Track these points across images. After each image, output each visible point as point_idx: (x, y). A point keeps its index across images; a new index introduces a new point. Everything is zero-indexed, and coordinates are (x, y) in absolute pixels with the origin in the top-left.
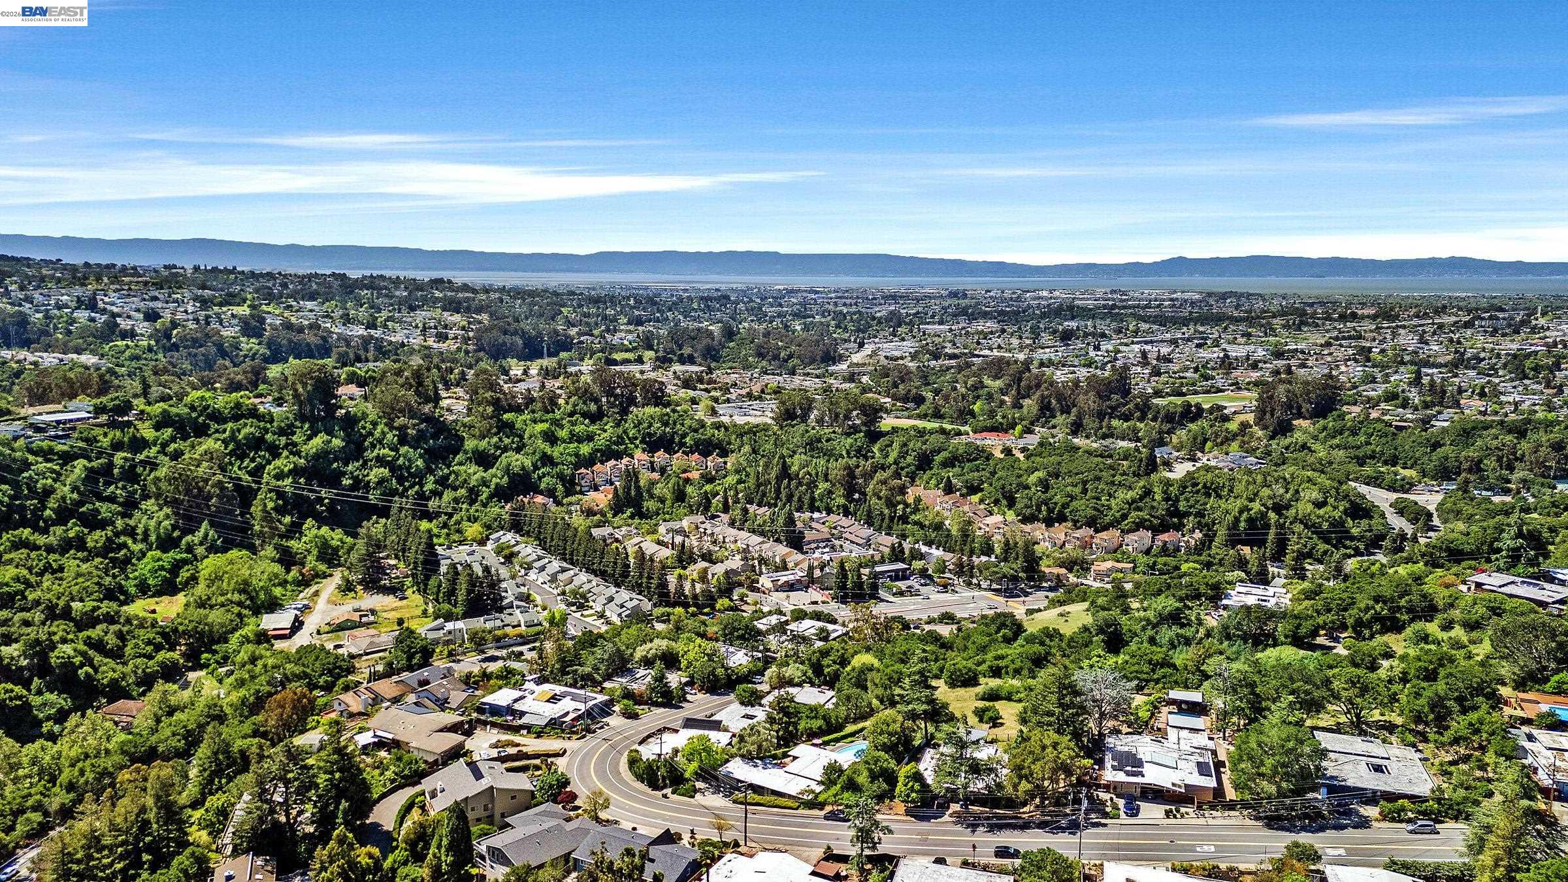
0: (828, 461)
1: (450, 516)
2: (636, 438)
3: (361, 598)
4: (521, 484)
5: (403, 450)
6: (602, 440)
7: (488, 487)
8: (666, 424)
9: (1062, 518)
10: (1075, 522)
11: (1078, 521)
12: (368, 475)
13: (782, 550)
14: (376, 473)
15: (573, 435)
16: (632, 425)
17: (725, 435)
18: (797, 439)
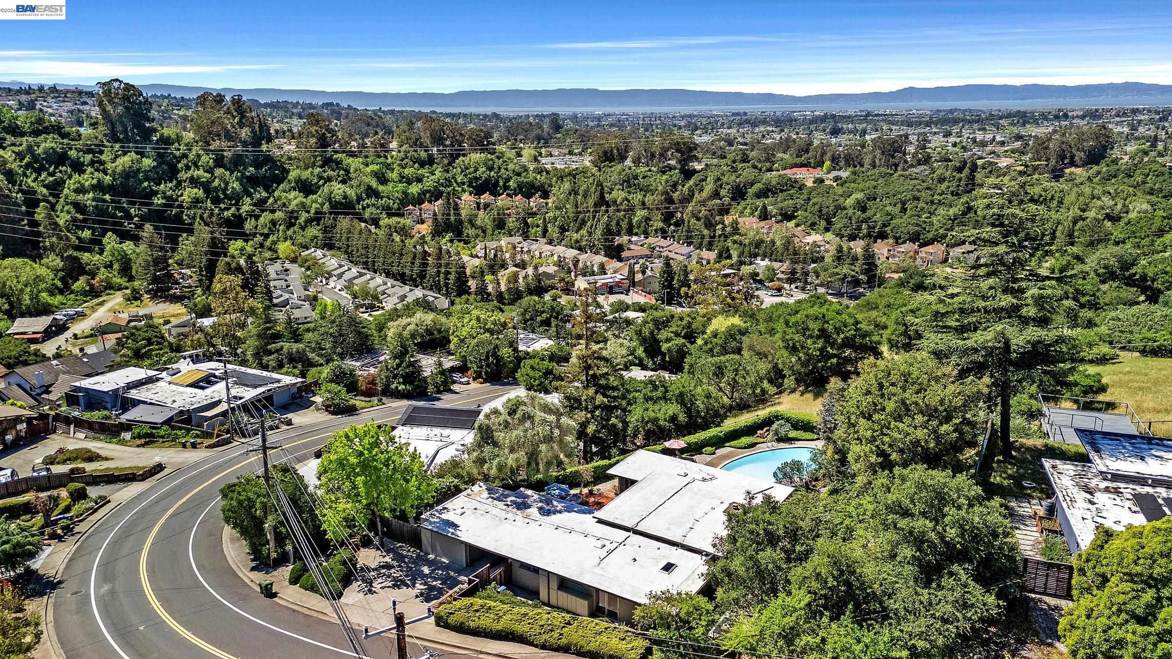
0: (645, 196)
1: (267, 236)
2: (463, 184)
3: (146, 305)
4: (344, 207)
5: (219, 171)
6: (429, 183)
7: (308, 212)
8: (491, 169)
9: (883, 236)
10: (897, 240)
11: (900, 238)
12: (182, 195)
13: (600, 258)
14: (188, 194)
15: (403, 177)
16: (459, 170)
17: (546, 178)
18: (615, 177)
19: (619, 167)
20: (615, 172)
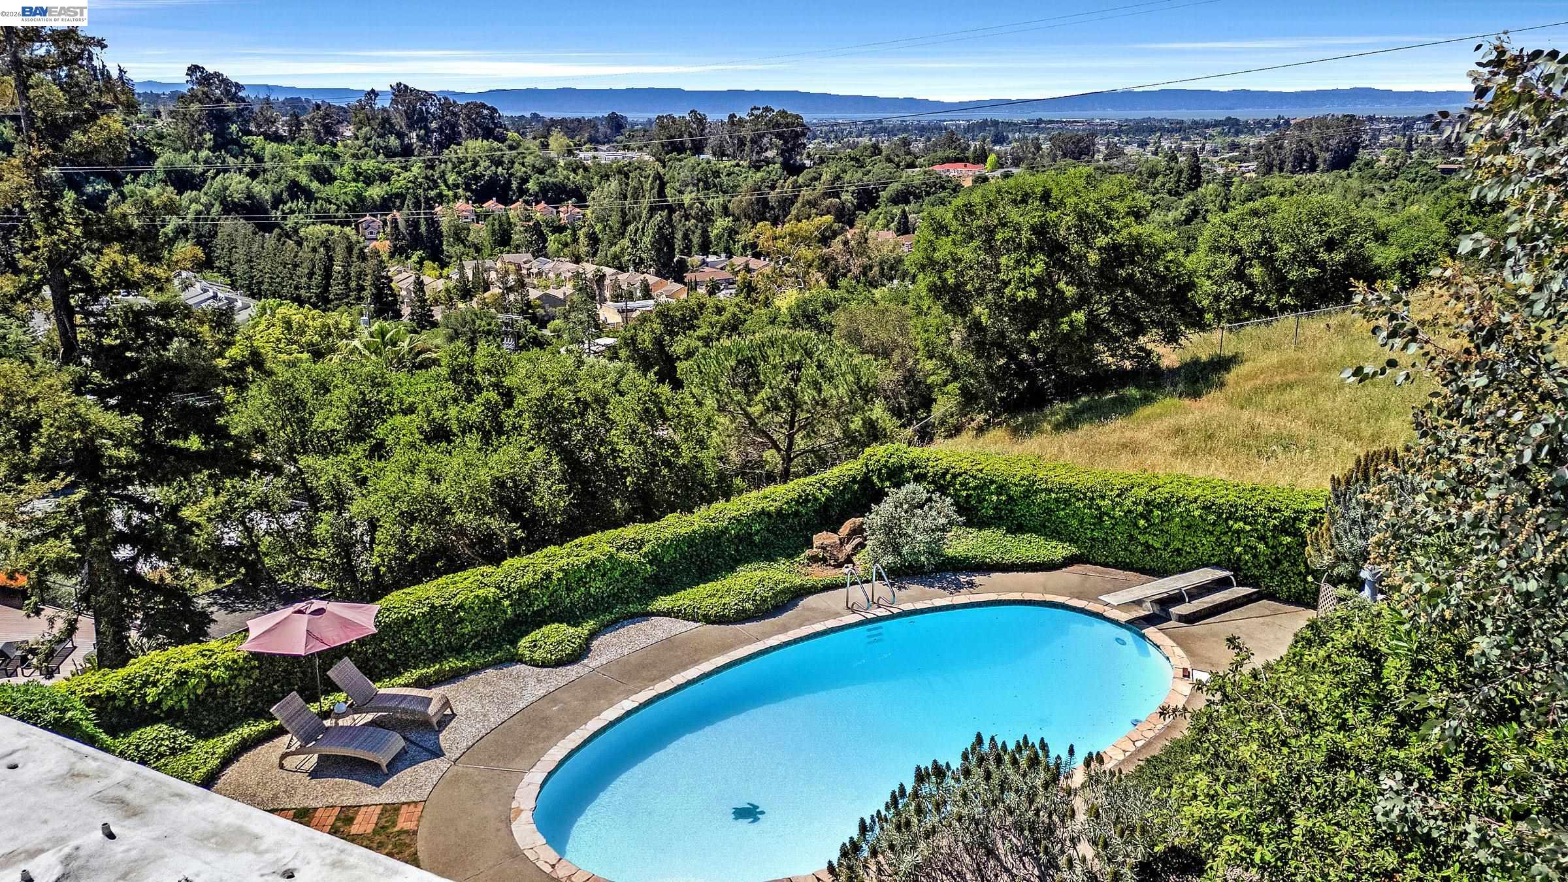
0: (730, 201)
7: (182, 217)
8: (498, 163)
13: (646, 278)
15: (359, 174)
16: (450, 165)
17: (583, 177)
18: (685, 174)
19: (693, 160)
20: (685, 167)
